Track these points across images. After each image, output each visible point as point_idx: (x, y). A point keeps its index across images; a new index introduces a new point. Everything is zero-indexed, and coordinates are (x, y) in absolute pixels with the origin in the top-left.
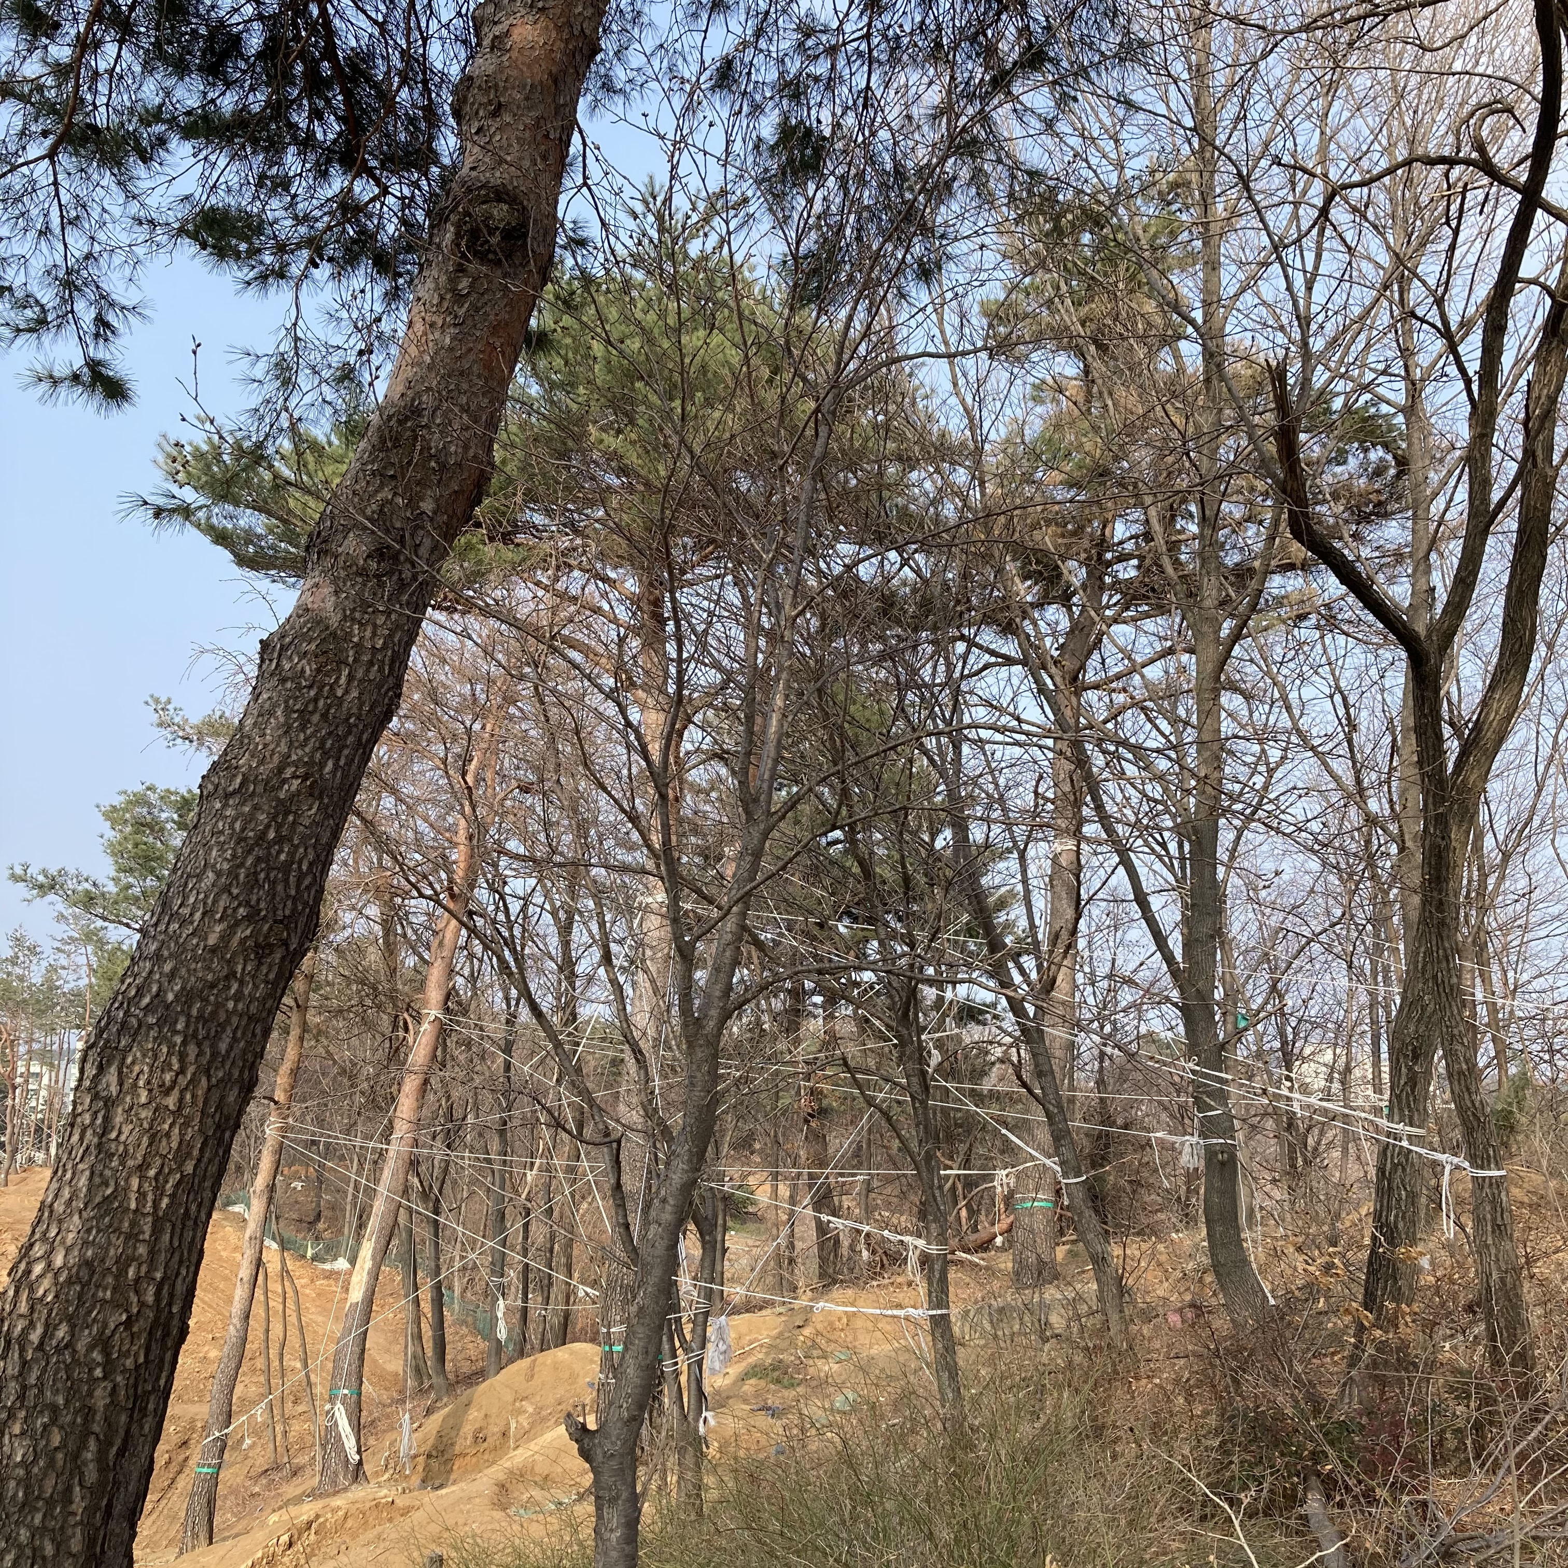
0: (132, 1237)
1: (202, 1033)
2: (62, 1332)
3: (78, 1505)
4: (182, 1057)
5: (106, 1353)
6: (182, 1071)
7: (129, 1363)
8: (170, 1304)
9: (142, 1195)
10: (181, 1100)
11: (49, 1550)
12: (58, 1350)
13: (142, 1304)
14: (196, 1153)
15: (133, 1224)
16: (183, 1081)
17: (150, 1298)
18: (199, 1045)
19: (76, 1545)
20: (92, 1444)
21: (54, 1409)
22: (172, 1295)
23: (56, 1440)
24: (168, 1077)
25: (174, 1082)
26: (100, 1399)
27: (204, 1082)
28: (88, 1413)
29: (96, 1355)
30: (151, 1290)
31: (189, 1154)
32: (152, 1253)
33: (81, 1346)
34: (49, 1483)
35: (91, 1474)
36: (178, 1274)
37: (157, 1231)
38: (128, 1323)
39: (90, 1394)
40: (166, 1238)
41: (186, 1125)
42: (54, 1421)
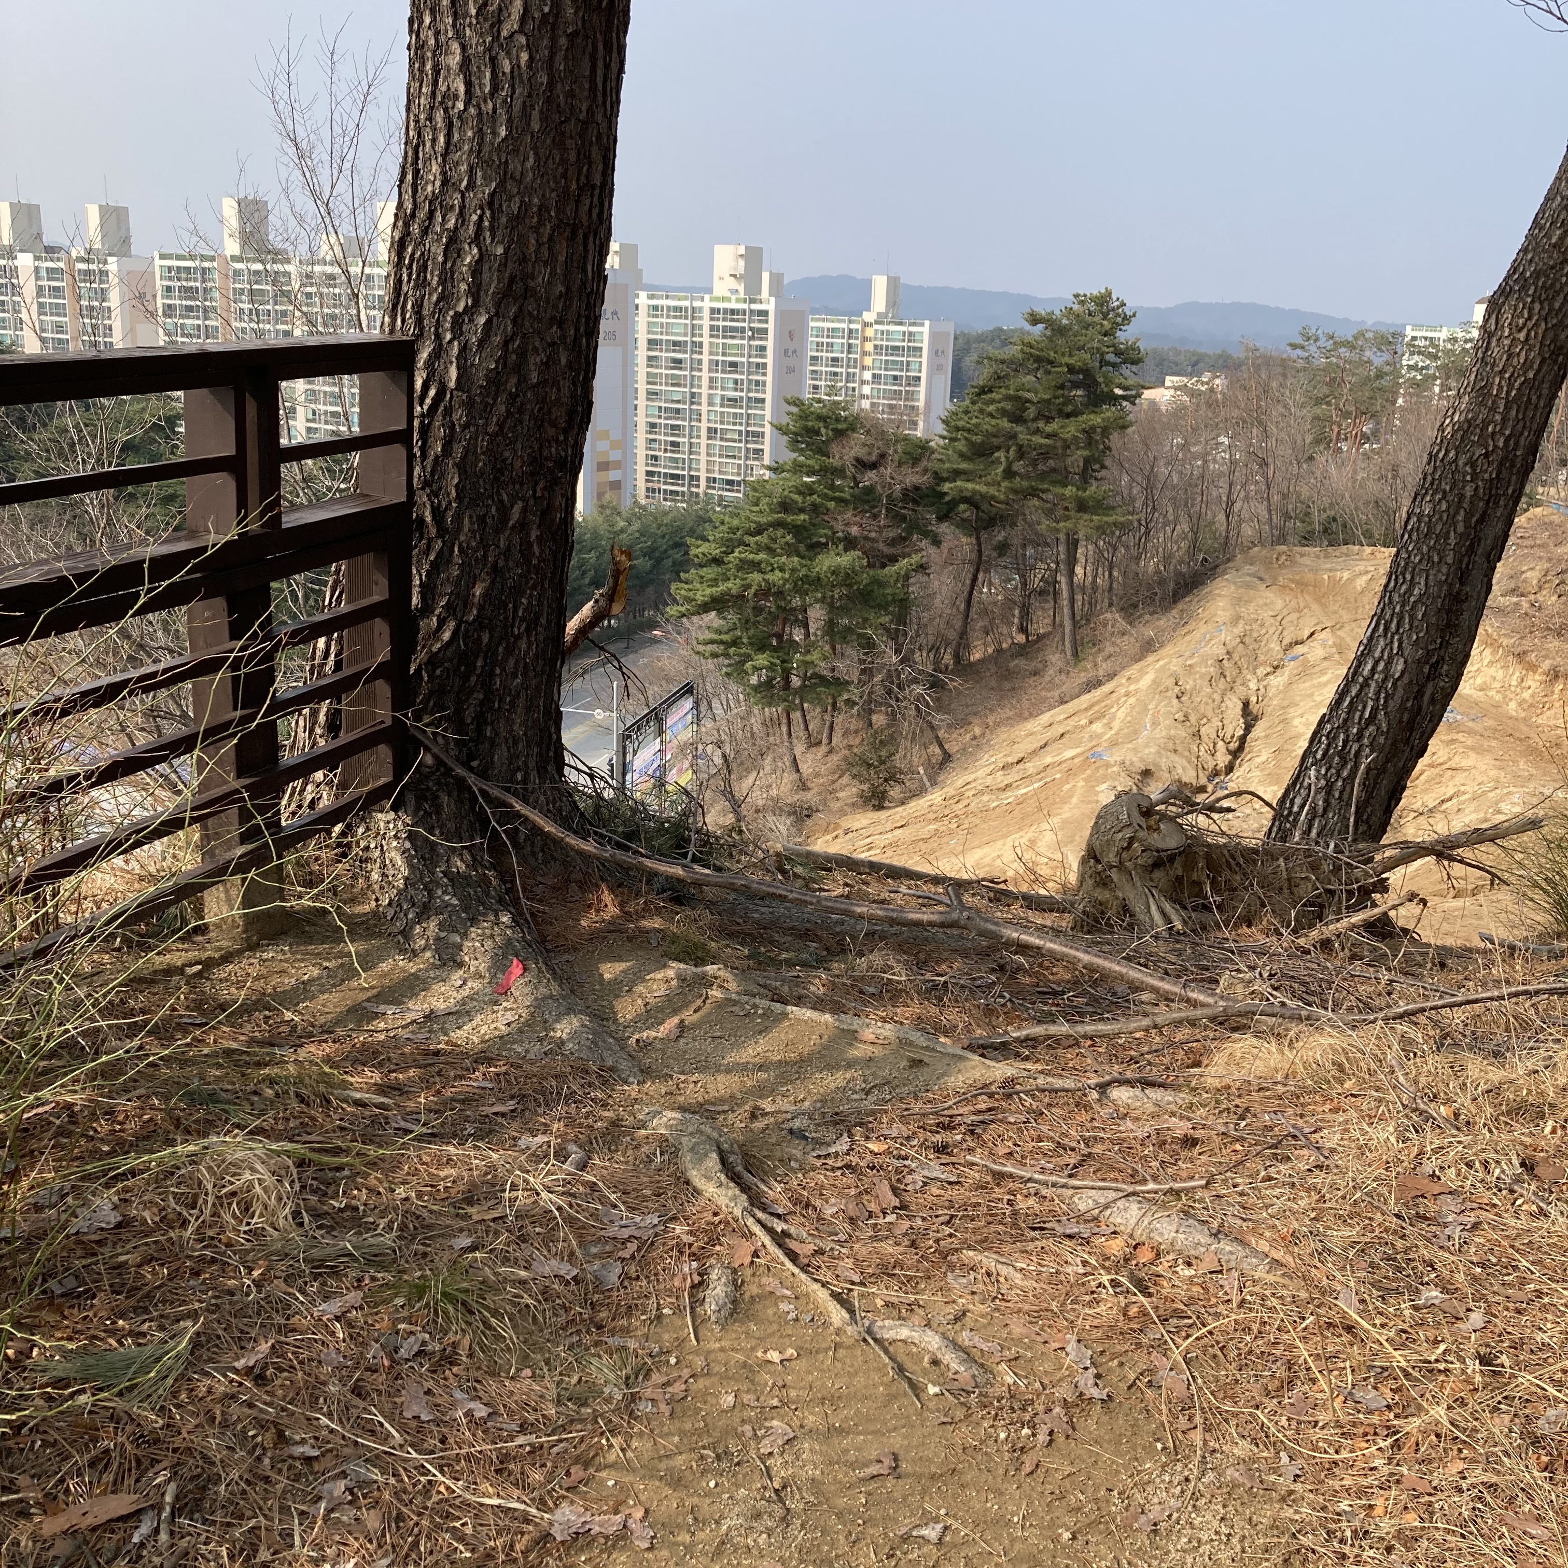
0: (1493, 409)
1: (1544, 296)
2: (1452, 454)
3: (1452, 540)
4: (1531, 310)
5: (1474, 469)
6: (1529, 318)
7: (1486, 476)
8: (1515, 449)
9: (1500, 387)
10: (1528, 335)
11: (1436, 559)
12: (1450, 464)
13: (1495, 447)
14: (1536, 366)
15: (1494, 402)
16: (1530, 324)
17: (1501, 444)
18: (1541, 303)
19: (1449, 560)
20: (1462, 512)
21: (1444, 492)
22: (1517, 444)
23: (1444, 506)
24: (1521, 321)
25: (1525, 325)
26: (1469, 491)
27: (1543, 325)
28: (1462, 497)
29: (1468, 469)
30: (1502, 440)
31: (1531, 367)
32: (1504, 420)
33: (1461, 463)
34: (1439, 528)
35: (1461, 528)
36: (1522, 434)
37: (1507, 407)
38: (1486, 455)
39: (1463, 488)
40: (1514, 413)
41: (1530, 350)
42: (1444, 498)
